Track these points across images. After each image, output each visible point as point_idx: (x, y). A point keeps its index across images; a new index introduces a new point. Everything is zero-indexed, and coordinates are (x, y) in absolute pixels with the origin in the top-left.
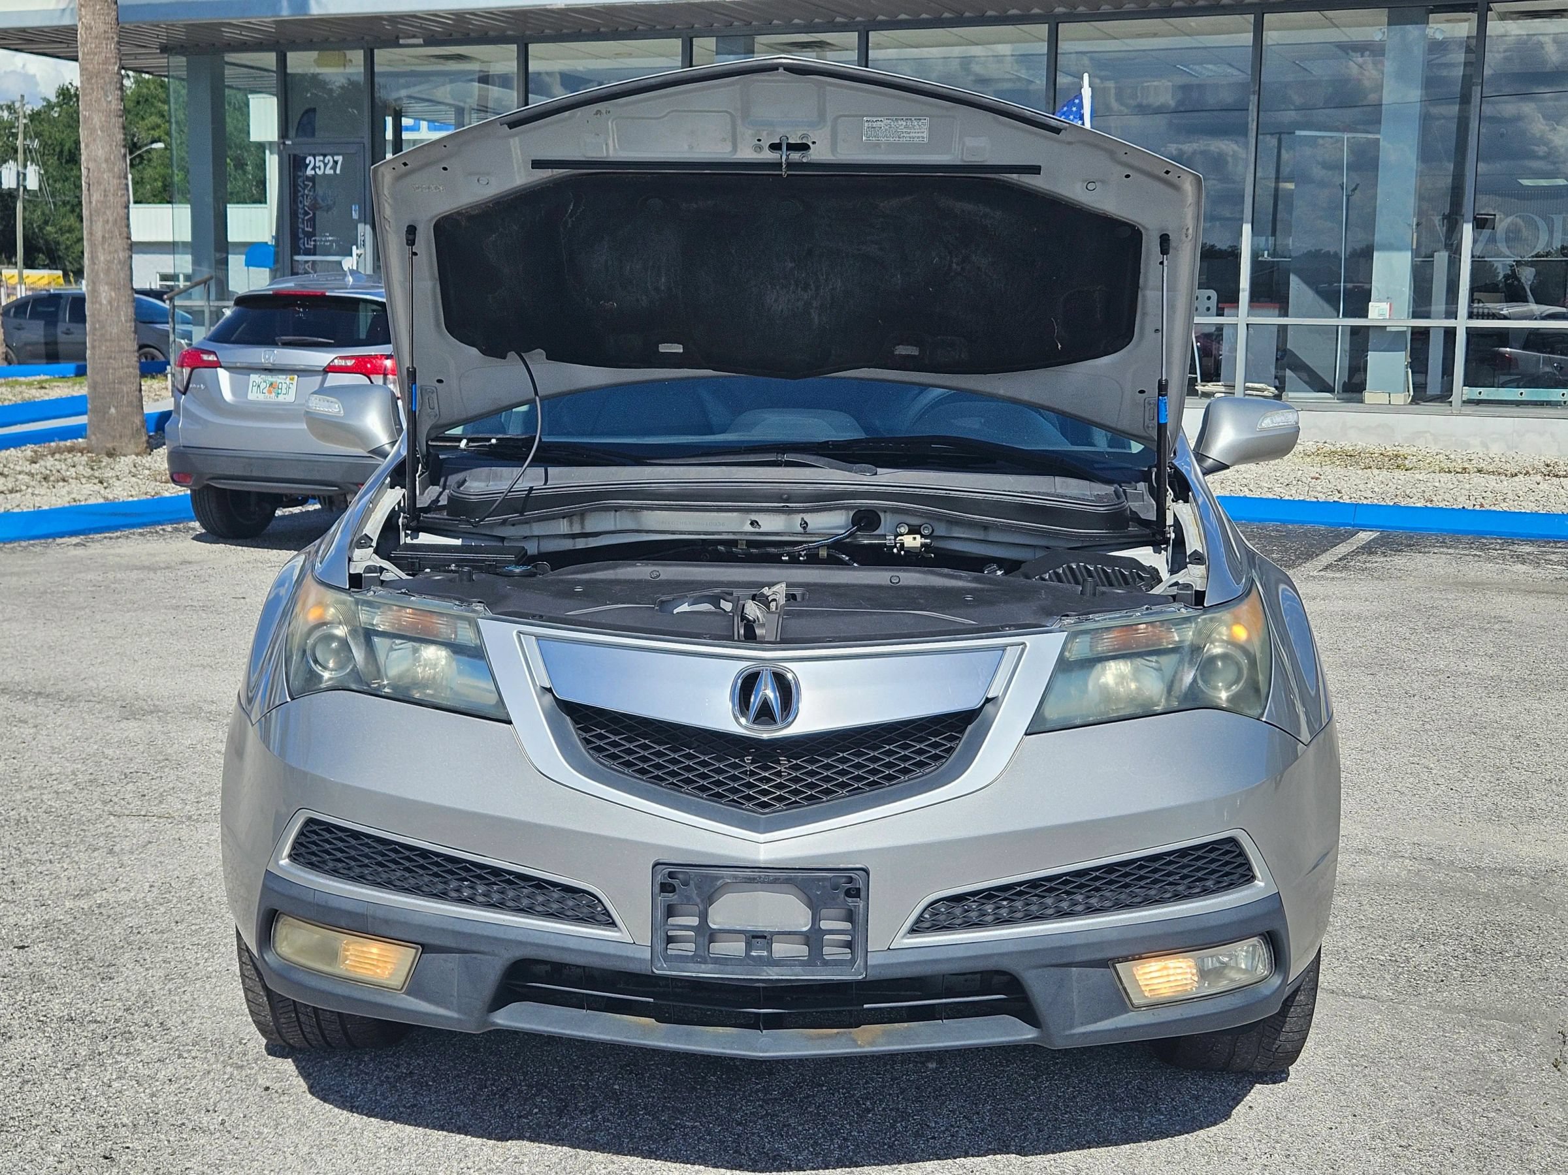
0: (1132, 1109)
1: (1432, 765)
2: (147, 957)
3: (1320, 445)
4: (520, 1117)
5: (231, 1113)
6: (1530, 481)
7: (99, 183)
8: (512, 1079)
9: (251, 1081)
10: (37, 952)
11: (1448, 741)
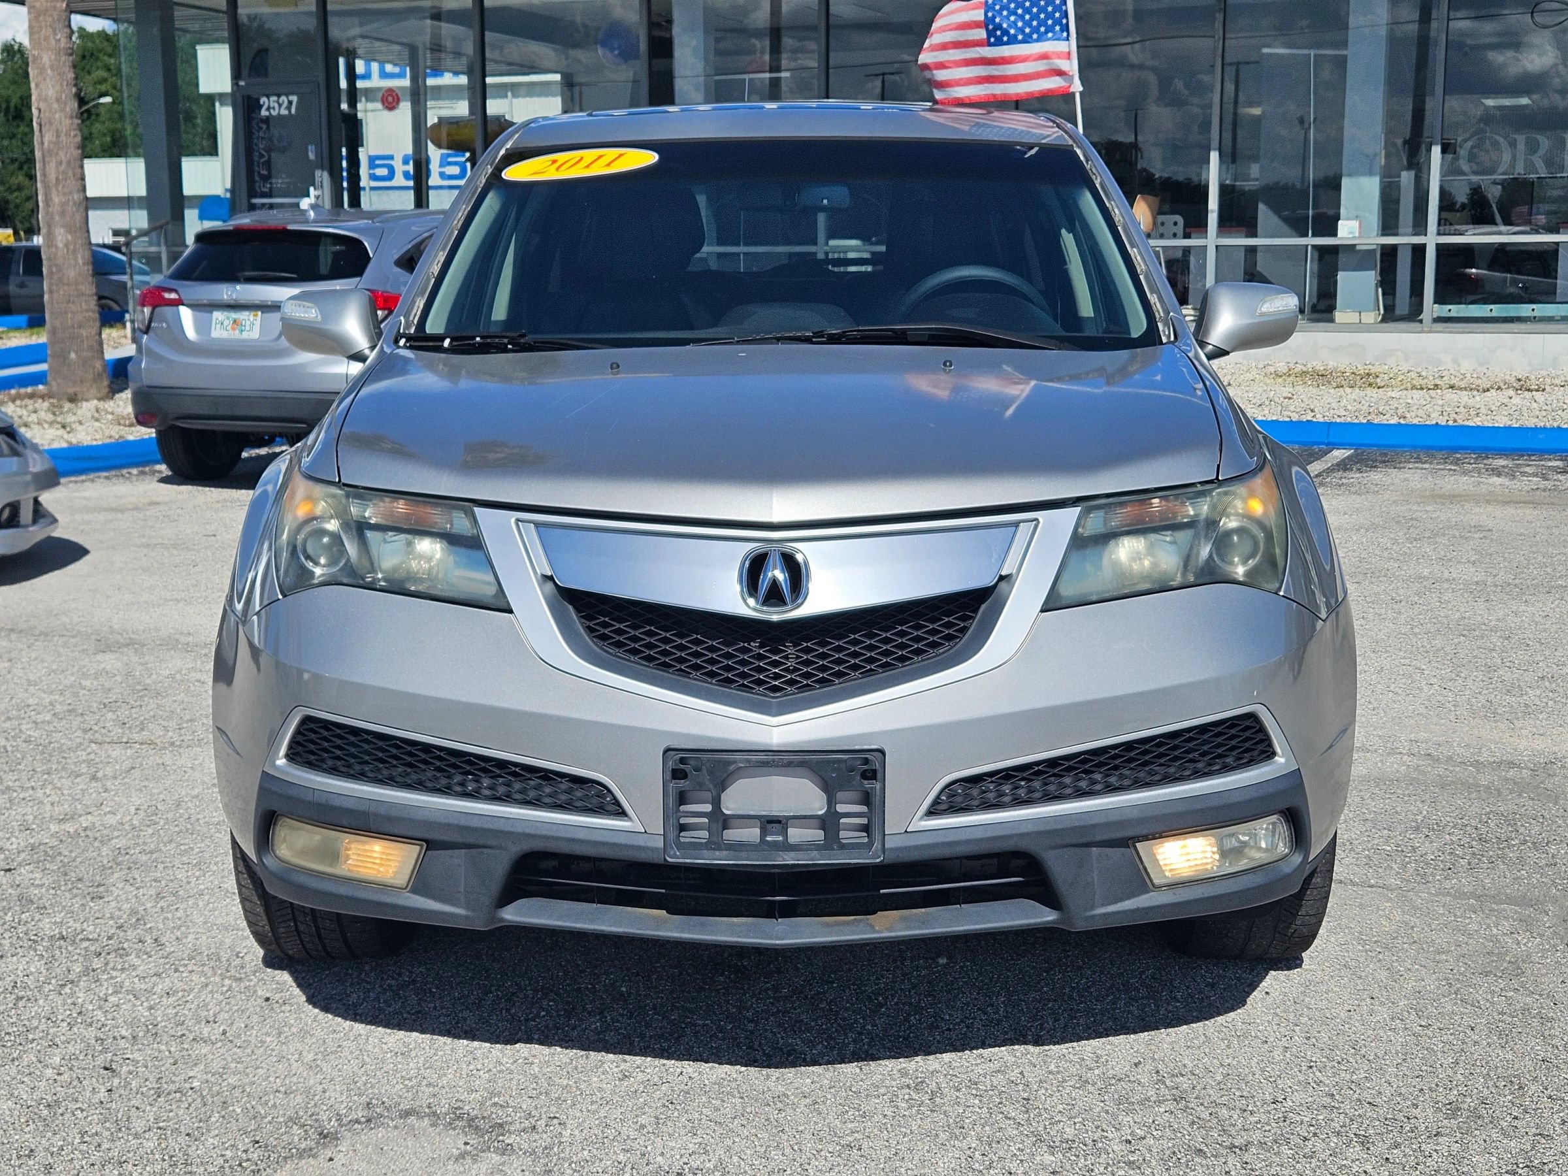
0: (1147, 998)
1: (1424, 667)
2: (137, 876)
3: (1291, 365)
4: (527, 1020)
5: (232, 1024)
6: (1502, 397)
7: (51, 124)
8: (517, 984)
9: (250, 992)
10: (24, 873)
11: (1438, 643)
